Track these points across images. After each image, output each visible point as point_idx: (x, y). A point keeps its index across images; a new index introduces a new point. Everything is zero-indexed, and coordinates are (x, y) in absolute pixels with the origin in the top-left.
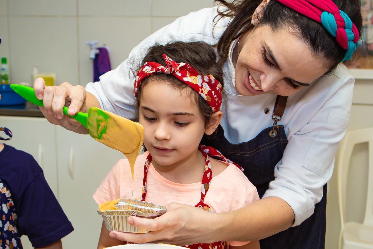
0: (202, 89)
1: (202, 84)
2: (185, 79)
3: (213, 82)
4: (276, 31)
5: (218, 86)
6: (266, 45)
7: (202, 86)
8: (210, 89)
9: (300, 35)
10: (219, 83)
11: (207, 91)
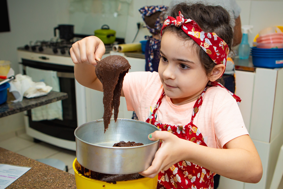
0: (203, 43)
1: (204, 39)
2: (189, 33)
3: (216, 39)
5: (221, 43)
7: (204, 41)
8: (211, 44)
10: (223, 41)
11: (208, 46)
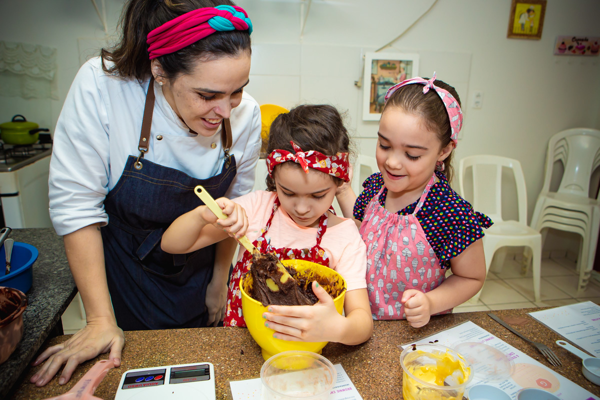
0: (331, 170)
2: (315, 166)
4: (192, 73)
6: (197, 89)
7: (331, 166)
8: (338, 166)
9: (213, 56)
11: (336, 169)
